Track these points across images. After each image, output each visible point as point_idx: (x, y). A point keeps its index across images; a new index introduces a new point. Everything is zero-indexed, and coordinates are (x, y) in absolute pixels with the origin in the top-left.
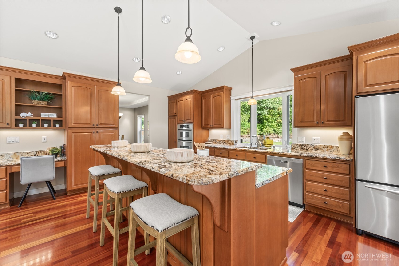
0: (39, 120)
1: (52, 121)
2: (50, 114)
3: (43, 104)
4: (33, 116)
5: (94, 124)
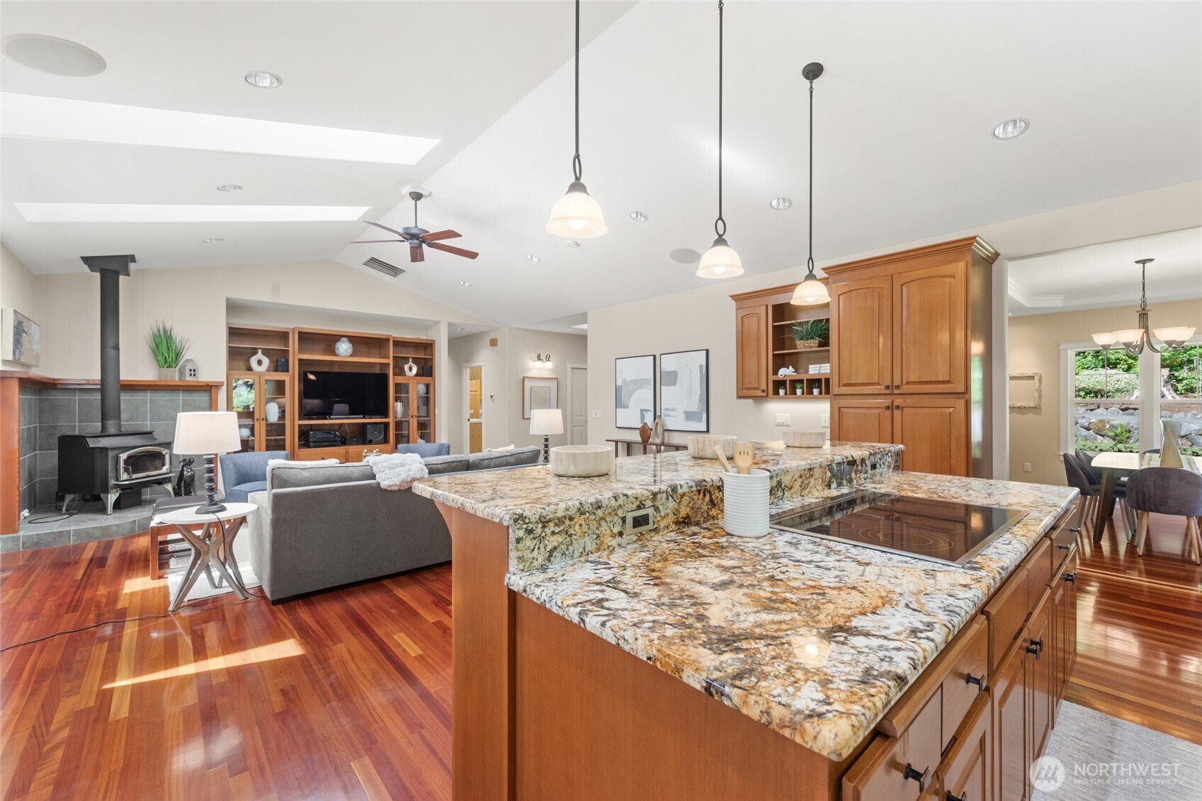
0: (804, 380)
1: (823, 380)
2: (822, 365)
3: (812, 345)
4: (798, 374)
5: (890, 383)
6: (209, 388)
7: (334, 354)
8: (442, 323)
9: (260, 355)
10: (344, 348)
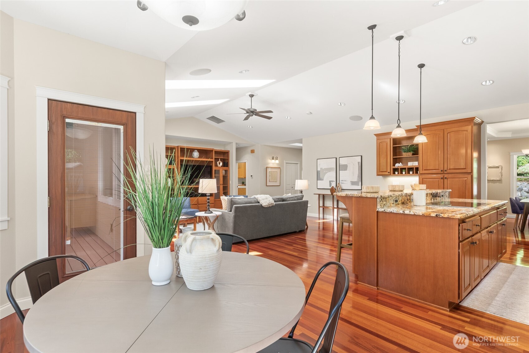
0: (406, 168)
1: (414, 168)
2: (414, 162)
3: (409, 154)
4: (403, 166)
5: (443, 169)
7: (193, 157)
8: (233, 143)
10: (196, 154)
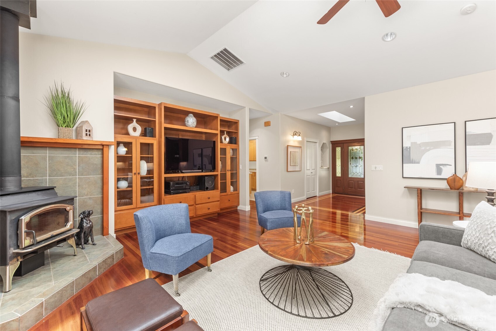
6: (101, 147)
7: (185, 125)
8: (246, 108)
9: (134, 124)
10: (191, 122)
